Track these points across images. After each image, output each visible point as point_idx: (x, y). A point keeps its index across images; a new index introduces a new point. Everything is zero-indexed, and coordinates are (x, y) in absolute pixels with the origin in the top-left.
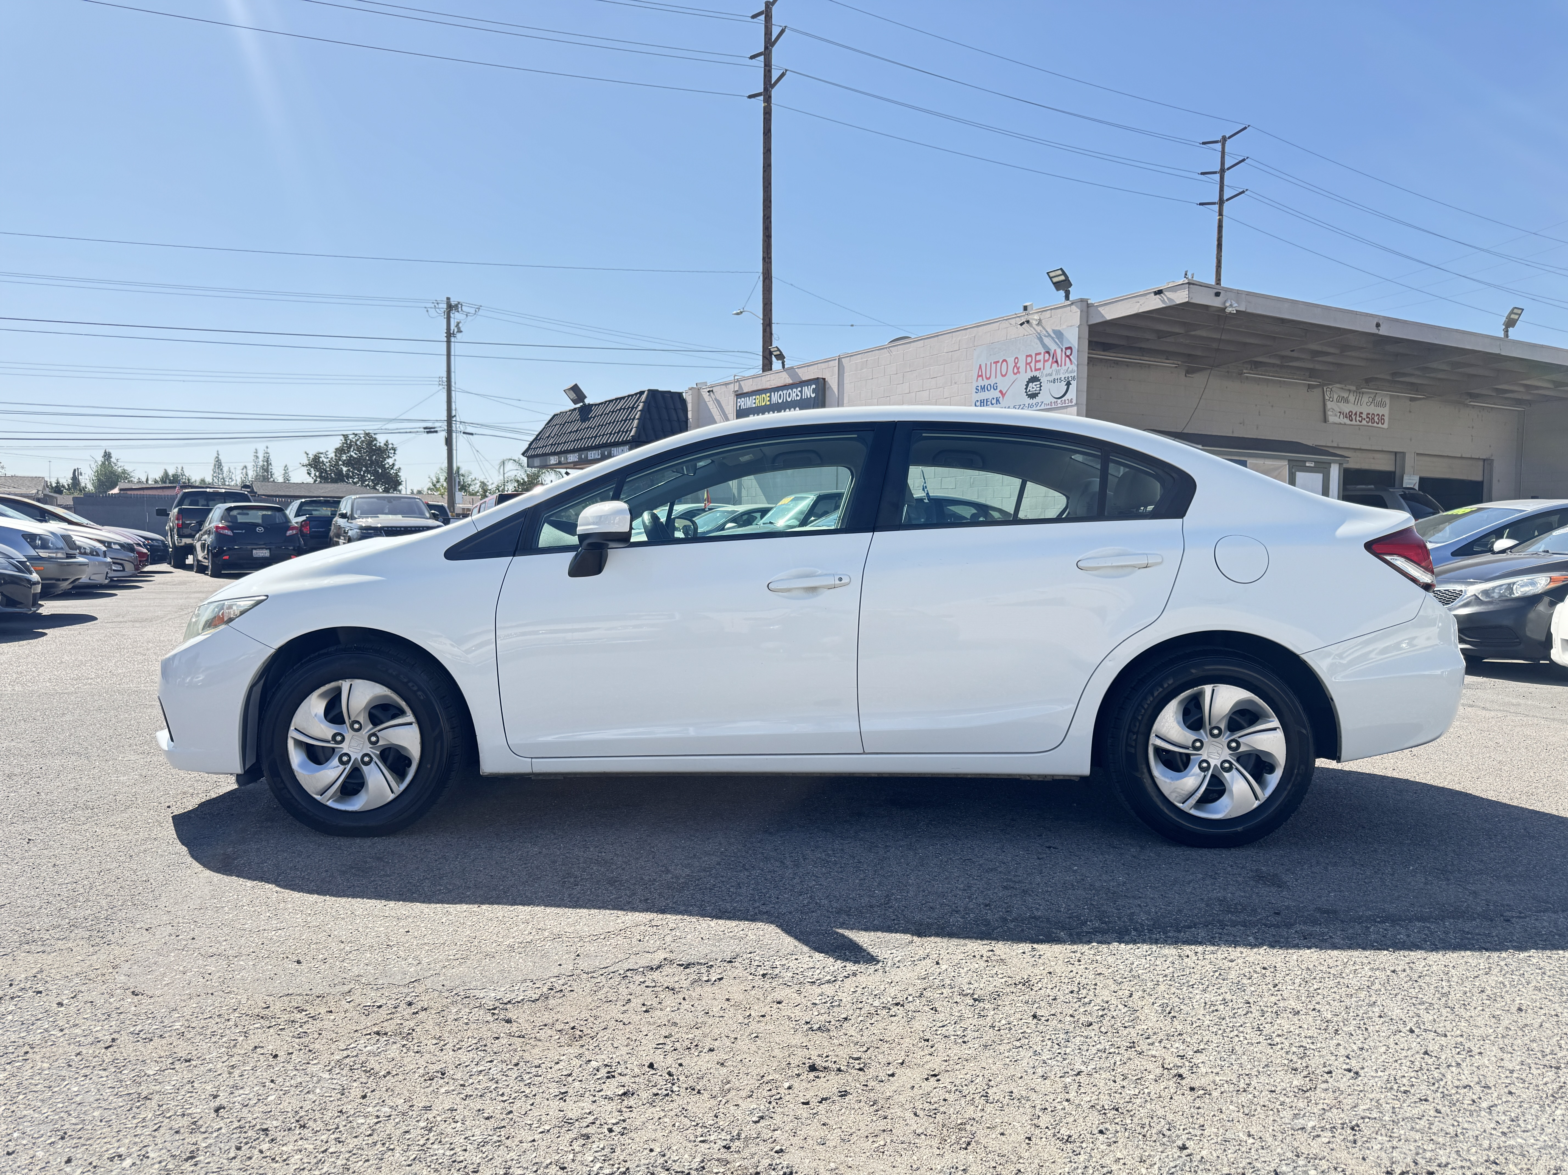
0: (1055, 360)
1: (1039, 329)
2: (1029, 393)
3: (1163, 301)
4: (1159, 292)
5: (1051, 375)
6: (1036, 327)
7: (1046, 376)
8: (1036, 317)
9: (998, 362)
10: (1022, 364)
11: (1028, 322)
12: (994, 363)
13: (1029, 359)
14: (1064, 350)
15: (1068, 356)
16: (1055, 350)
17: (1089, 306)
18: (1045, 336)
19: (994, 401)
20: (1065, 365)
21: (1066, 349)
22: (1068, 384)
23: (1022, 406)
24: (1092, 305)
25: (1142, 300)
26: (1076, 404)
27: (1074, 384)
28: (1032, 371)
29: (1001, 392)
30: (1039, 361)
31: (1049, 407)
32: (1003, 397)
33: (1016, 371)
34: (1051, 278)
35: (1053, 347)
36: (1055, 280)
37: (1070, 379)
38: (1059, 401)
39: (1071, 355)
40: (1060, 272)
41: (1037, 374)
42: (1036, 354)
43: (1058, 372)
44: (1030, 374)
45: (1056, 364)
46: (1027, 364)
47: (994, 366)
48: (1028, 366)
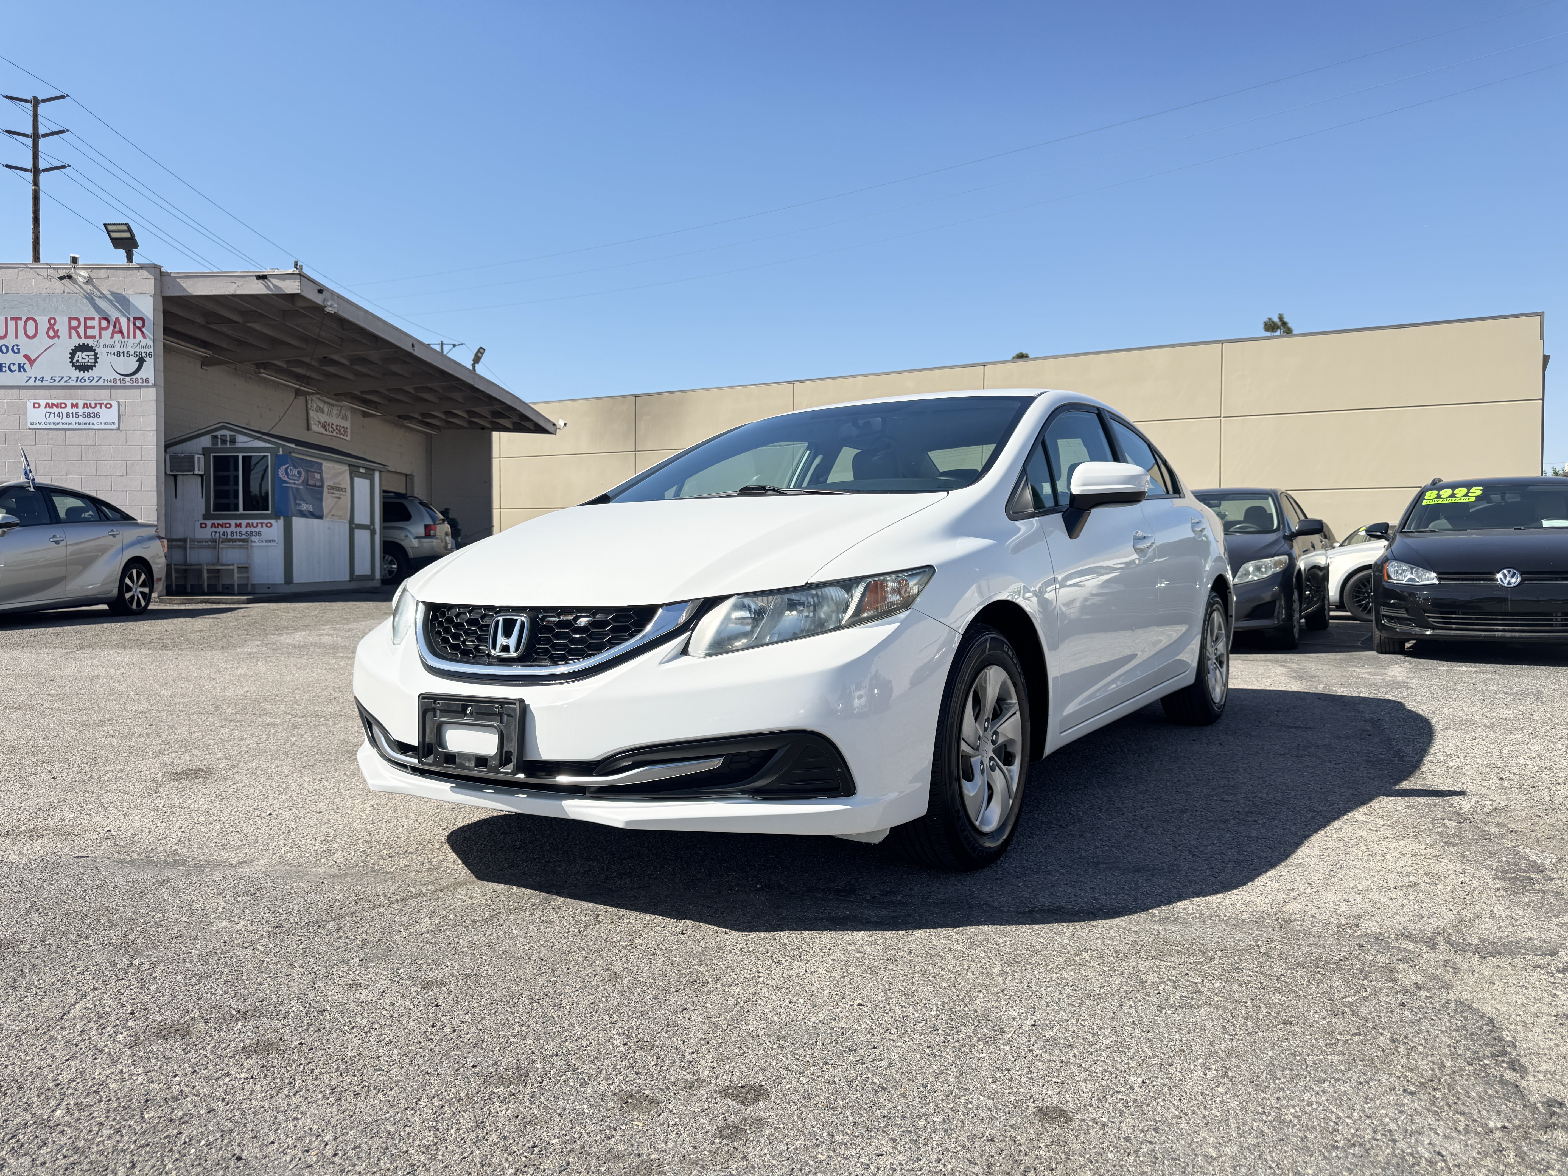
0: (117, 329)
1: (88, 288)
2: (78, 364)
3: (268, 287)
4: (263, 277)
5: (113, 346)
6: (84, 286)
7: (105, 346)
8: (84, 273)
9: (20, 319)
10: (62, 326)
11: (70, 277)
12: (12, 319)
13: (74, 323)
14: (132, 319)
15: (139, 328)
16: (117, 319)
17: (162, 274)
18: (100, 297)
19: (16, 367)
20: (135, 337)
21: (135, 319)
22: (141, 361)
23: (65, 379)
24: (168, 275)
25: (240, 282)
26: (155, 385)
27: (149, 363)
28: (80, 337)
29: (26, 356)
30: (93, 327)
31: (112, 384)
32: (31, 364)
33: (52, 333)
34: (108, 232)
35: (113, 314)
36: (114, 235)
37: (144, 355)
38: (128, 379)
39: (143, 326)
40: (125, 228)
41: (89, 342)
42: (86, 319)
43: (123, 345)
44: (76, 341)
45: (120, 335)
46: (71, 328)
47: (11, 324)
48: (73, 332)
